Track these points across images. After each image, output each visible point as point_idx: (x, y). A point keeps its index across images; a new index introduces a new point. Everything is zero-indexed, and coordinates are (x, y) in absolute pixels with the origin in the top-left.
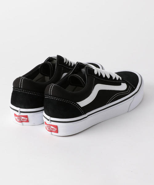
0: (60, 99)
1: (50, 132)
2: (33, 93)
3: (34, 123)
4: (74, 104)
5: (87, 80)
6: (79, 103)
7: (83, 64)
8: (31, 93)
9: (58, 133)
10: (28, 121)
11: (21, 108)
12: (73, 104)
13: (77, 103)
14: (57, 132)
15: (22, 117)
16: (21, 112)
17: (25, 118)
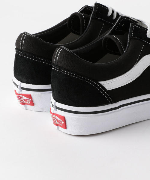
0: (70, 74)
1: (57, 126)
2: (40, 60)
3: (42, 109)
4: (94, 84)
5: (129, 47)
6: (103, 83)
7: (131, 20)
8: (37, 59)
9: (66, 128)
10: (32, 104)
11: (22, 82)
12: (92, 83)
13: (100, 82)
14: (65, 126)
15: (23, 97)
16: (22, 88)
17: (28, 99)
